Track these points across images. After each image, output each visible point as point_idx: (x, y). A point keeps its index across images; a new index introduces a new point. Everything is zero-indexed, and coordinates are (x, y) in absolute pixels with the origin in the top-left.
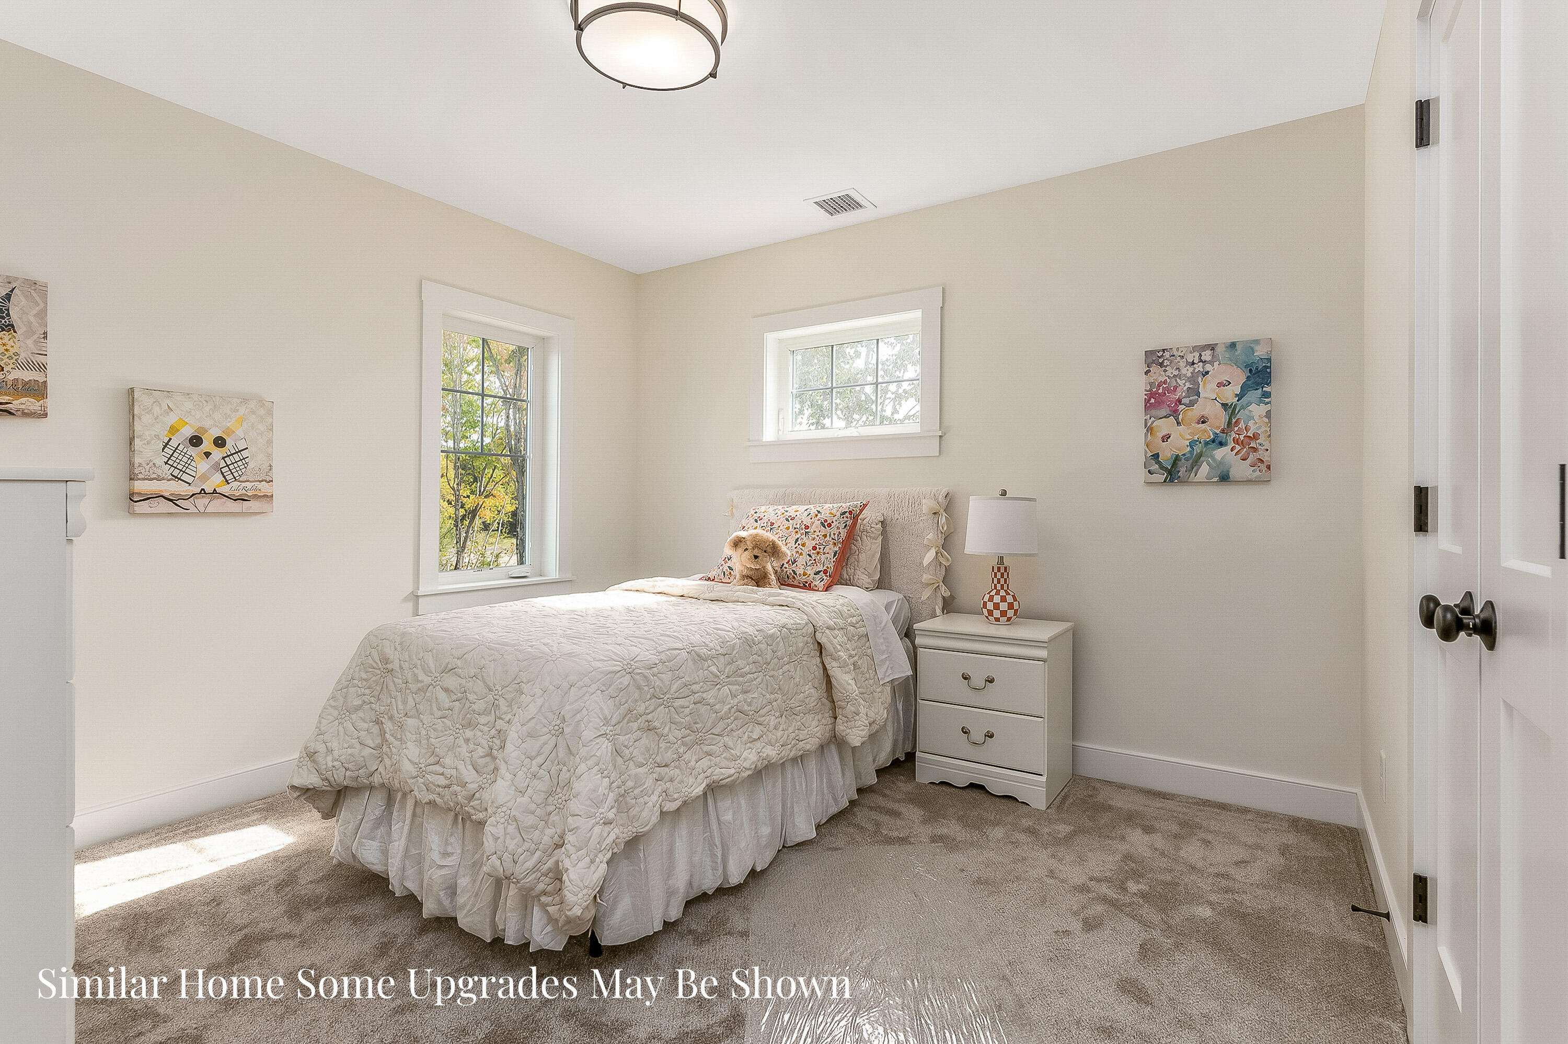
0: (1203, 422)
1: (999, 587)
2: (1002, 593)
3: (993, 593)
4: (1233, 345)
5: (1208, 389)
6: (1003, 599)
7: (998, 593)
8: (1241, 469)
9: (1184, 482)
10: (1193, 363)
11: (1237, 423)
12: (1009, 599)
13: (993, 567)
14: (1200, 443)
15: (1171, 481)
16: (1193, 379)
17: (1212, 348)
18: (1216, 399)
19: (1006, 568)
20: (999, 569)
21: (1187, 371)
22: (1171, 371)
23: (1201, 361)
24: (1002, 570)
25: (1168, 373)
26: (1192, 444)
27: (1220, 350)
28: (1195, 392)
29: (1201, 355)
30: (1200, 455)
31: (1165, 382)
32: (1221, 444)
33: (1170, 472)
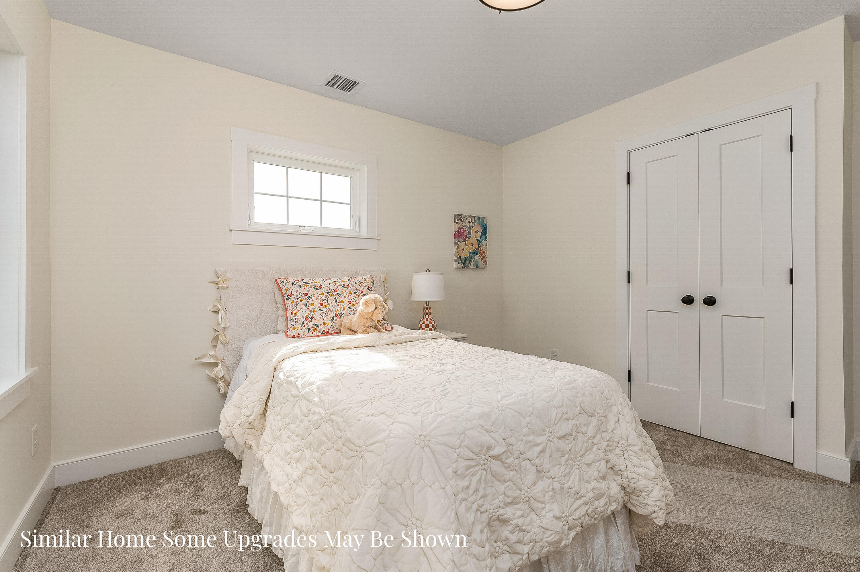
0: (472, 245)
1: (427, 317)
2: (429, 320)
3: (425, 320)
4: (479, 218)
5: (473, 234)
6: (430, 323)
7: (427, 320)
8: (481, 264)
9: (468, 268)
10: (470, 222)
11: (480, 246)
12: (433, 323)
13: (424, 307)
14: (471, 253)
15: (464, 267)
16: (469, 228)
17: (474, 217)
18: (475, 237)
19: (430, 307)
20: (427, 308)
21: (468, 225)
22: (464, 224)
23: (471, 222)
24: (429, 309)
25: (463, 224)
26: (469, 253)
27: (476, 218)
28: (470, 233)
29: (471, 220)
30: (471, 258)
31: (462, 228)
32: (477, 254)
33: (464, 264)
